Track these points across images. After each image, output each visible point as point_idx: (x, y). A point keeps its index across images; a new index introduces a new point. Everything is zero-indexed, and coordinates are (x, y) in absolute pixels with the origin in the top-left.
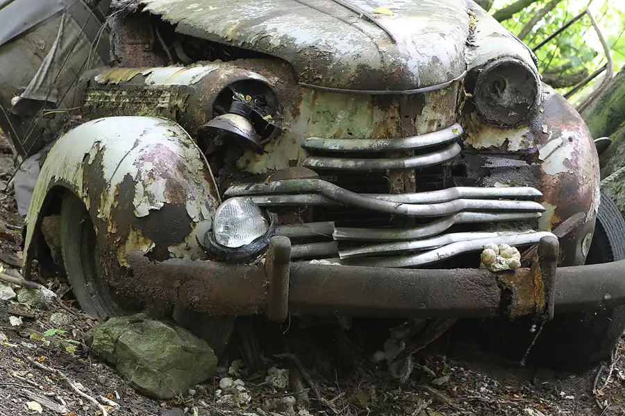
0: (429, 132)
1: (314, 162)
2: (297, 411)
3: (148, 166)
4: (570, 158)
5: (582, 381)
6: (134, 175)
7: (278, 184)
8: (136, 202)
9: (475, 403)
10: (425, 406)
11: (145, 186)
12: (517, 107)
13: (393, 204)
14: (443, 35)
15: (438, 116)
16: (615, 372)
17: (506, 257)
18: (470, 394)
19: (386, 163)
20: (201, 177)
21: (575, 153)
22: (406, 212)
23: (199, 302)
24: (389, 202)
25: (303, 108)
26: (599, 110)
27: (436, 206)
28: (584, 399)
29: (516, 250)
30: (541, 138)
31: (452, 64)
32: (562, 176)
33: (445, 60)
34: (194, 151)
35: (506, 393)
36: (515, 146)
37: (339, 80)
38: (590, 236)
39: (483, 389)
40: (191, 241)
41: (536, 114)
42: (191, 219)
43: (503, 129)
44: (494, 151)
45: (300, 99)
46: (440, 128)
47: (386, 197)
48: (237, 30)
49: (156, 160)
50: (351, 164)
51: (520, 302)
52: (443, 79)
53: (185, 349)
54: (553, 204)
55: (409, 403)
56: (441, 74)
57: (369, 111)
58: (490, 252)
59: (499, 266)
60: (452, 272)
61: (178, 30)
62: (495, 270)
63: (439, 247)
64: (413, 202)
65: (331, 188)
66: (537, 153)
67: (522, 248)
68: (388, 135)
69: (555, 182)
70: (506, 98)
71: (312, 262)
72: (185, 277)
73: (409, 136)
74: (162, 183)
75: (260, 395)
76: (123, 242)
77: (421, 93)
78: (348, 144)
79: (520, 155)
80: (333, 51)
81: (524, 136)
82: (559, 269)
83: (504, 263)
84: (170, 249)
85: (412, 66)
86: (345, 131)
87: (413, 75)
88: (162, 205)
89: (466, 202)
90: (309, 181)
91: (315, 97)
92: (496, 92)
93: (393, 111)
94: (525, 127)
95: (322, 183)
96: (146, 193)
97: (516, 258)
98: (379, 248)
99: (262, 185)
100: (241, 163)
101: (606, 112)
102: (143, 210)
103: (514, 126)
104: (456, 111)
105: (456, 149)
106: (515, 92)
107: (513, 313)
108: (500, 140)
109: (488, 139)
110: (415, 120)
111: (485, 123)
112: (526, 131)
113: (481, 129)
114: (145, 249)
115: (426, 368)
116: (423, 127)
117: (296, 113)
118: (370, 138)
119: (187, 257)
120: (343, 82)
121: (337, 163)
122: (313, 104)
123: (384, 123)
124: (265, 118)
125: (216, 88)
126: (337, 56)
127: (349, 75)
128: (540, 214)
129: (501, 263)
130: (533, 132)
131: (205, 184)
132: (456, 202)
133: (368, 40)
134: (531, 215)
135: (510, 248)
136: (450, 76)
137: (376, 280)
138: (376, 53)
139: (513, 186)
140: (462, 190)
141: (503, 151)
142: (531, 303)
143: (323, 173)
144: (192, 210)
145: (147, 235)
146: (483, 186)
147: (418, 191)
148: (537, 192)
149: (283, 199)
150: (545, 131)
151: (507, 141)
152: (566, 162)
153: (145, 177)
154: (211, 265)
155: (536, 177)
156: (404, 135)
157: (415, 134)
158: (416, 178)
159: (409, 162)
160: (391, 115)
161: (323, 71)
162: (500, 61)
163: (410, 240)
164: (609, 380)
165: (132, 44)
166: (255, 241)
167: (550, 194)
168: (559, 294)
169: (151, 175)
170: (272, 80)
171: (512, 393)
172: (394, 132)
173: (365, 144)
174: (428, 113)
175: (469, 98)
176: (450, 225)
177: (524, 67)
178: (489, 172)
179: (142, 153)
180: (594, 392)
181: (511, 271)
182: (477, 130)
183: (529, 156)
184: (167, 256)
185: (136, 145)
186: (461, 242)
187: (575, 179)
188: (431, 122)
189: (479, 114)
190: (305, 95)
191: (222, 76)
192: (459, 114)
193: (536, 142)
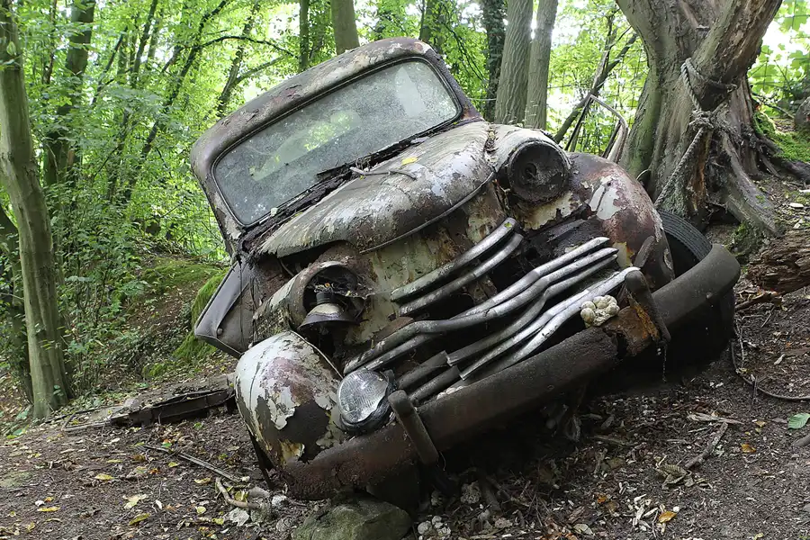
0: (484, 237)
1: (404, 310)
2: (493, 523)
3: (272, 382)
4: (617, 197)
5: (722, 364)
6: (263, 396)
7: (383, 343)
8: (273, 419)
9: (643, 431)
10: (602, 457)
11: (274, 401)
12: (553, 180)
13: (482, 314)
14: (457, 153)
15: (485, 220)
16: (745, 344)
17: (603, 307)
18: (636, 422)
19: (459, 282)
20: (320, 368)
21: (619, 191)
22: (496, 314)
23: (359, 479)
24: (477, 313)
25: (377, 270)
26: (632, 155)
27: (521, 295)
28: (732, 381)
29: (609, 297)
30: (585, 194)
31: (475, 172)
32: (618, 215)
33: (467, 172)
34: (308, 349)
35: (665, 406)
36: (567, 212)
37: (385, 234)
38: (667, 252)
39: (645, 412)
40: (331, 428)
41: (572, 177)
42: (324, 410)
43: (550, 203)
44: (552, 224)
45: (370, 264)
46: (492, 230)
47: (474, 310)
48: (308, 235)
49: (276, 374)
50: (431, 297)
51: (635, 340)
52: (472, 188)
53: (371, 522)
54: (622, 242)
55: (590, 461)
56: (467, 185)
57: (424, 247)
58: (587, 311)
59: (600, 319)
60: (562, 344)
61: (279, 256)
62: (599, 324)
63: (542, 328)
64: (500, 303)
65: (427, 325)
66: (589, 207)
67: (614, 292)
68: (451, 258)
69: (614, 222)
70: (541, 178)
71: (439, 396)
72: (338, 464)
73: (468, 250)
74: (287, 390)
75: (457, 523)
76: (281, 455)
77: (457, 209)
78: (421, 282)
79: (575, 216)
80: (370, 213)
81: (571, 200)
82: (654, 295)
83: (603, 314)
84: (318, 444)
85: (438, 191)
86: (414, 272)
87: (441, 198)
88: (294, 410)
89: (548, 278)
90: (407, 328)
91: (379, 257)
92: (530, 177)
93: (443, 236)
94: (567, 192)
95: (418, 324)
96: (278, 407)
97: (613, 303)
98: (490, 356)
99: (370, 352)
100: (349, 340)
101: (638, 154)
102: (281, 422)
103: (558, 196)
104: (503, 208)
105: (517, 238)
106: (545, 169)
107: (634, 353)
108: (551, 213)
109: (543, 217)
110: (466, 234)
111: (532, 206)
112: (570, 194)
113: (532, 212)
114: (299, 453)
115: (592, 415)
116: (477, 236)
117: (374, 277)
118: (437, 268)
119: (336, 443)
120: (388, 234)
121: (421, 302)
122: (381, 263)
123: (441, 250)
124: (347, 295)
125: (300, 291)
126: (375, 215)
127: (390, 225)
128: (615, 256)
129: (601, 316)
130: (577, 192)
131: (325, 372)
132: (537, 283)
133: (394, 189)
134: (608, 261)
135: (603, 298)
136: (477, 183)
137: (499, 384)
138: (403, 196)
139: (581, 244)
140: (538, 270)
141: (560, 220)
142: (645, 335)
143: (416, 315)
144: (322, 401)
145: (295, 441)
146: (557, 257)
147: (499, 291)
148: (604, 239)
149: (392, 354)
150: (586, 187)
151: (559, 211)
152: (616, 203)
153: (272, 393)
154: (354, 442)
155: (598, 227)
156: (462, 252)
157: (472, 245)
158: (492, 281)
159: (477, 272)
160: (443, 240)
161: (370, 233)
162: (518, 150)
163: (514, 335)
164: (744, 354)
165: (270, 279)
166: (379, 405)
167: (615, 234)
168: (665, 316)
169: (276, 389)
170: (344, 260)
171: (671, 403)
172: (452, 252)
173: (434, 275)
174: (475, 223)
175: (509, 192)
176: (543, 304)
177: (541, 145)
178: (556, 243)
179: (264, 374)
180: (737, 372)
181: (614, 317)
182: (531, 215)
183: (584, 213)
184: (319, 449)
185: (258, 368)
186: (558, 314)
187: (630, 212)
188: (482, 229)
189: (524, 201)
190: (372, 259)
191: (302, 278)
192: (506, 209)
193: (583, 200)
